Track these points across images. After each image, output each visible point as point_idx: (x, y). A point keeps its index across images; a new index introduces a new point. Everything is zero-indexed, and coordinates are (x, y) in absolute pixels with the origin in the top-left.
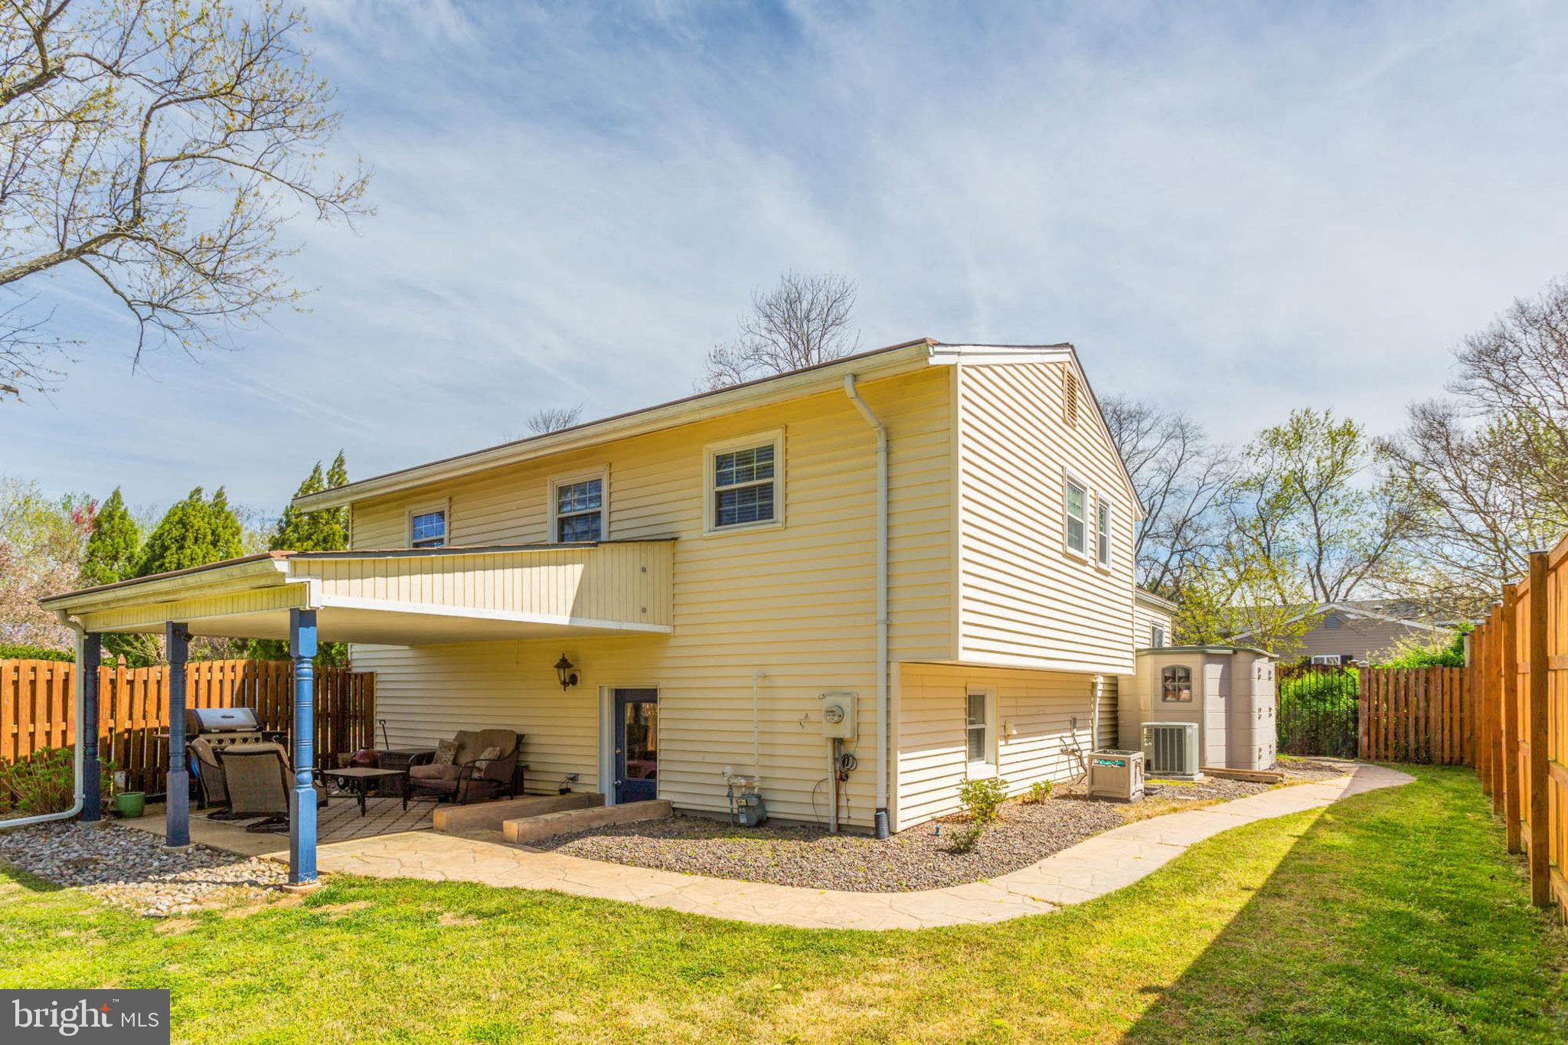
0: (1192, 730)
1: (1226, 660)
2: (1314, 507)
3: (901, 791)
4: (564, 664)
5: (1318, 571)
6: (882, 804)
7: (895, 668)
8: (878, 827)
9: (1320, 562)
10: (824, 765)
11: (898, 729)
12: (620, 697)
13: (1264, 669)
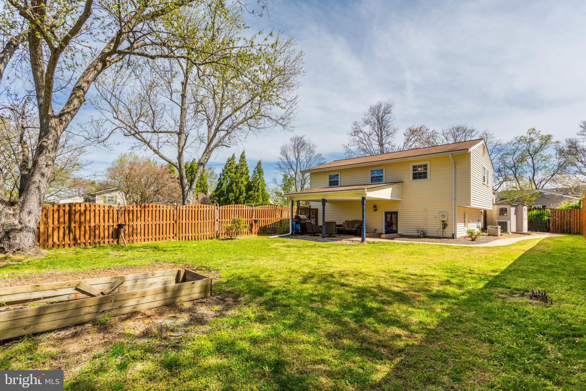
0: (509, 222)
1: (516, 206)
2: (532, 158)
3: (458, 230)
4: (375, 206)
5: (533, 178)
6: (454, 233)
7: (456, 207)
8: (453, 237)
9: (534, 176)
10: (440, 226)
11: (457, 219)
12: (386, 213)
13: (525, 208)
